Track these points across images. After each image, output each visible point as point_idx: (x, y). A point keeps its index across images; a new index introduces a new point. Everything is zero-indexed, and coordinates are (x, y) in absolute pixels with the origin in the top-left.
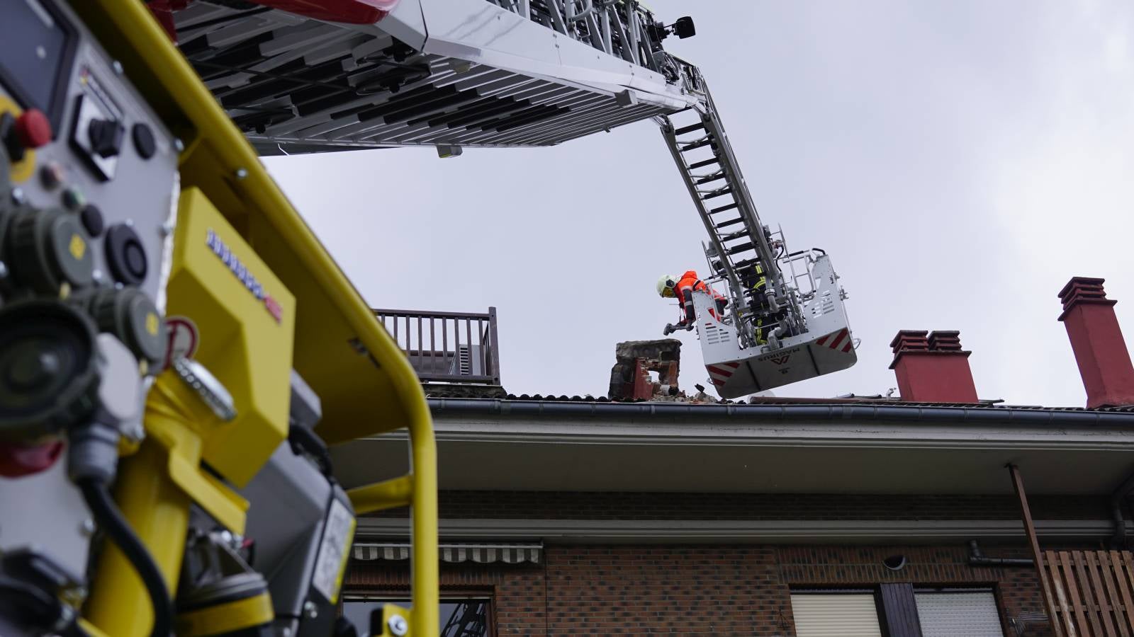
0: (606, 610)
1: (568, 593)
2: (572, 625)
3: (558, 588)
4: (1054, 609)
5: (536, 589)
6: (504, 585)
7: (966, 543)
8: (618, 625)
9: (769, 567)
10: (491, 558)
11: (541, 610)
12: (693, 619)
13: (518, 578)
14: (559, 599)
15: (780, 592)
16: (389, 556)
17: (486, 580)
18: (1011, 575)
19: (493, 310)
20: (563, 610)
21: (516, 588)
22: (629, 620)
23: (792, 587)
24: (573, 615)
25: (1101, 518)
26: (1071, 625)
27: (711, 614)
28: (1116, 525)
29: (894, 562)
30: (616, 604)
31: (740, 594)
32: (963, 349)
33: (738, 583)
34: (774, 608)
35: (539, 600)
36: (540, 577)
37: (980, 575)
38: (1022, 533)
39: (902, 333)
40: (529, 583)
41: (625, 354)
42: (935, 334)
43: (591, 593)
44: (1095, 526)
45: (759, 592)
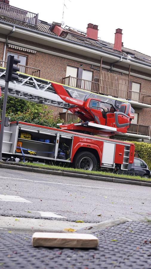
0: (43, 63)
1: (38, 59)
2: (38, 64)
3: (37, 58)
4: (100, 79)
5: (34, 57)
6: (30, 56)
7: (91, 65)
8: (44, 65)
9: (65, 62)
10: (30, 51)
11: (34, 61)
12: (54, 67)
13: (32, 55)
14: (37, 60)
15: (66, 66)
16: (16, 48)
17: (27, 54)
18: (96, 71)
19: (38, 14)
20: (37, 61)
21: (31, 57)
22: (45, 65)
23: (67, 65)
24: (38, 62)
25: (110, 66)
26: (101, 81)
27: (56, 67)
28: (111, 68)
29: (81, 65)
30: (44, 62)
31: (60, 65)
32: (98, 29)
33: (61, 63)
34: (64, 68)
35: (34, 59)
36: (35, 56)
37: (92, 70)
38: (100, 66)
39: (90, 24)
40: (33, 56)
41: (54, 24)
42: (95, 25)
43: (41, 60)
44: (108, 67)
45: (63, 65)
